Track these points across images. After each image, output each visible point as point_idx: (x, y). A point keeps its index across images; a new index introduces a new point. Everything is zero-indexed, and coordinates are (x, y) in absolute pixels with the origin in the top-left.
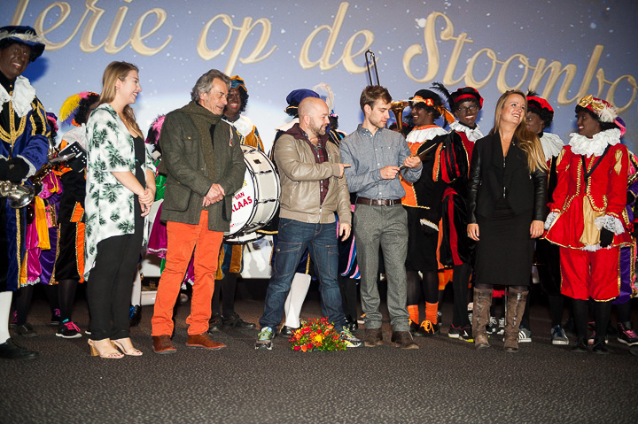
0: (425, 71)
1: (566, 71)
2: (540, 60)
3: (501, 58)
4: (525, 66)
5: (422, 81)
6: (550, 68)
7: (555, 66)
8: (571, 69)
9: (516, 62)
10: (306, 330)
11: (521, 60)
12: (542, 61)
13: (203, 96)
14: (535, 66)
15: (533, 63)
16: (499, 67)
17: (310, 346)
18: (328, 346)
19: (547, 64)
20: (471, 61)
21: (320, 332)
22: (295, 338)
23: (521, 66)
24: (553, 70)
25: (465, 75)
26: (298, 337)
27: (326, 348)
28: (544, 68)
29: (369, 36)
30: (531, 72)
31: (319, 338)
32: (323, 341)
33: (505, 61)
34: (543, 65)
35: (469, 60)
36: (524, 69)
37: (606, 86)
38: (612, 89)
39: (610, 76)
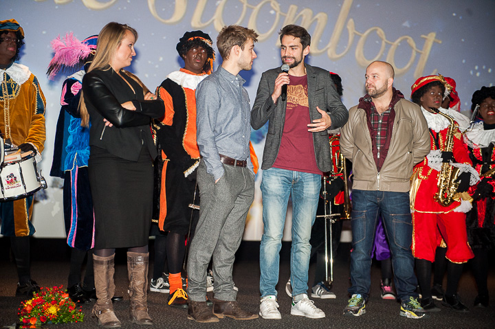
0: (172, 11)
1: (317, 19)
2: (292, 6)
3: (253, 2)
4: (276, 11)
5: (168, 21)
6: (302, 16)
7: (307, 13)
8: (322, 17)
9: (267, 6)
10: (38, 300)
11: (272, 5)
12: (293, 8)
14: (286, 13)
15: (284, 9)
16: (249, 11)
17: (43, 319)
18: (64, 318)
19: (298, 11)
21: (54, 303)
22: (25, 311)
23: (272, 12)
24: (304, 17)
25: (214, 18)
26: (28, 309)
27: (61, 320)
28: (296, 15)
30: (283, 18)
31: (53, 310)
32: (58, 312)
33: (256, 5)
34: (294, 11)
35: (219, 2)
36: (274, 16)
37: (357, 38)
38: (362, 40)
39: (360, 28)
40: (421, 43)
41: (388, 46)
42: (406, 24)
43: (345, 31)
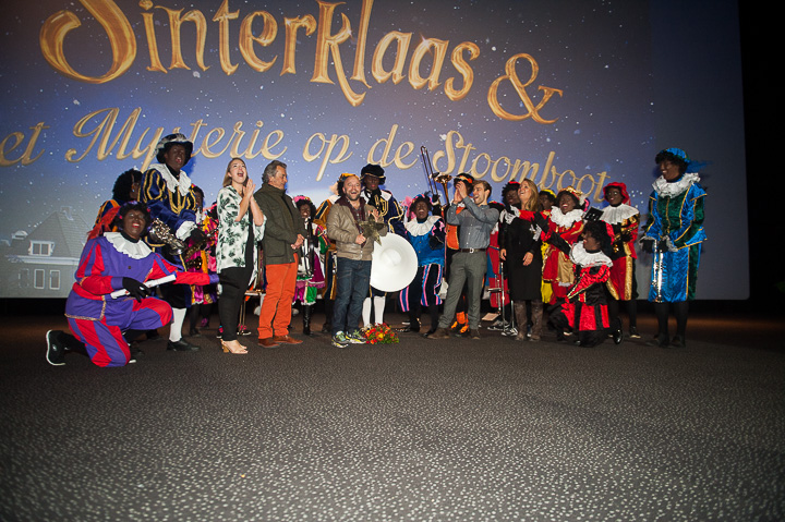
0: (446, 167)
1: (533, 167)
3: (494, 159)
4: (508, 164)
6: (524, 165)
7: (526, 164)
8: (536, 166)
9: (503, 161)
10: (373, 331)
11: (505, 160)
12: (519, 161)
13: (272, 179)
14: (514, 164)
15: (513, 162)
16: (492, 164)
17: (376, 341)
18: (387, 341)
19: (522, 163)
20: (475, 161)
21: (381, 332)
23: (506, 164)
26: (368, 335)
28: (520, 165)
29: (411, 145)
30: (512, 167)
31: (381, 336)
32: (384, 338)
33: (496, 161)
36: (507, 166)
37: (557, 177)
38: (560, 179)
39: (559, 171)
40: (597, 178)
41: (577, 181)
42: (588, 167)
43: (550, 173)
